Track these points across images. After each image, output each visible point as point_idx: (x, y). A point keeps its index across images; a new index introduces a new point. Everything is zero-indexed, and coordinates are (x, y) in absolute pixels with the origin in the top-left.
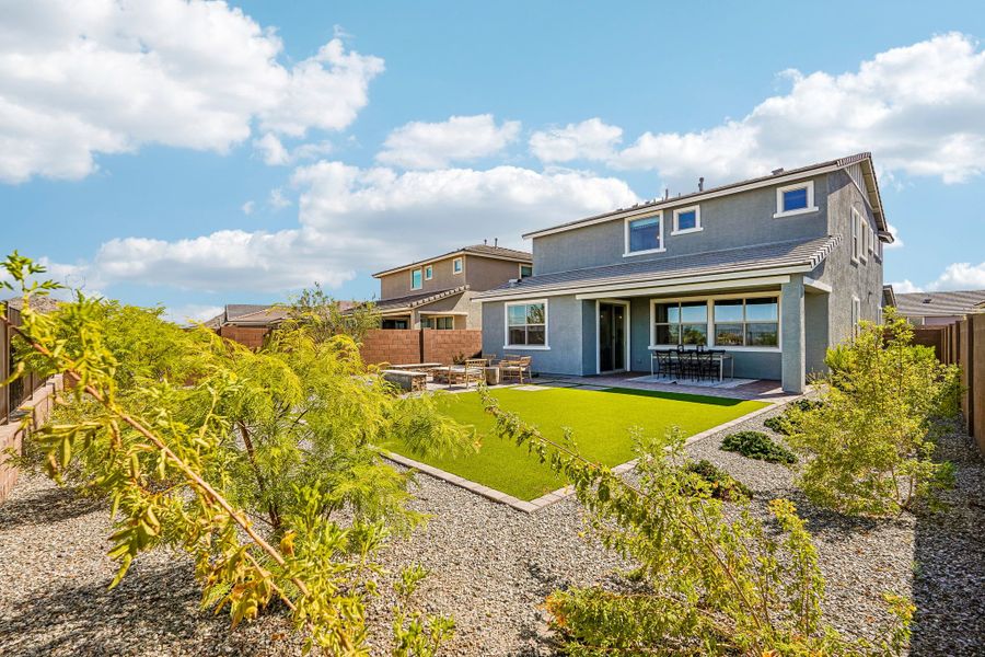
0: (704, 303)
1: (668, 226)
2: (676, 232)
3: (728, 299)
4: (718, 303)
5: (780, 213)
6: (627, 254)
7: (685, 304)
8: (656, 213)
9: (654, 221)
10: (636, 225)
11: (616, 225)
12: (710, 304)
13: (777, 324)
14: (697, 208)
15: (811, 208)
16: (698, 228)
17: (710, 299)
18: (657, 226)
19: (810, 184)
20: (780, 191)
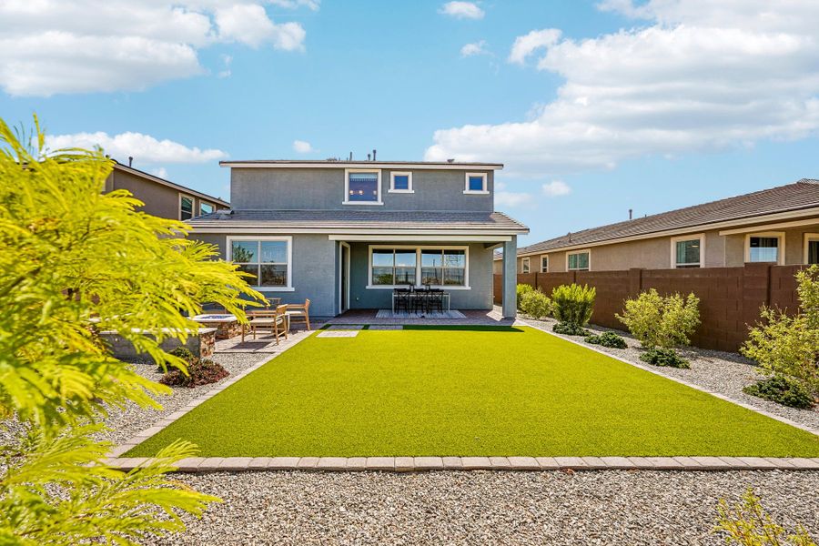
0: (414, 251)
1: (386, 185)
2: (392, 190)
3: (431, 249)
4: (424, 252)
5: (467, 191)
6: (346, 202)
7: (398, 251)
8: (376, 171)
9: (373, 177)
10: (354, 177)
11: (336, 174)
12: (419, 252)
13: (464, 270)
14: (410, 174)
15: (485, 192)
16: (410, 190)
17: (419, 248)
18: (375, 182)
19: (485, 175)
20: (468, 175)
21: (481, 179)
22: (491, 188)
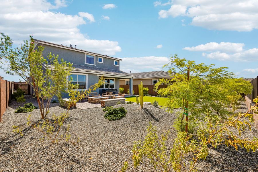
1: (96, 60)
2: (98, 62)
5: (114, 65)
6: (86, 63)
8: (94, 56)
10: (88, 56)
11: (83, 54)
14: (102, 58)
16: (102, 63)
18: (94, 58)
19: (118, 61)
20: (115, 61)
21: (117, 62)
22: (119, 65)
